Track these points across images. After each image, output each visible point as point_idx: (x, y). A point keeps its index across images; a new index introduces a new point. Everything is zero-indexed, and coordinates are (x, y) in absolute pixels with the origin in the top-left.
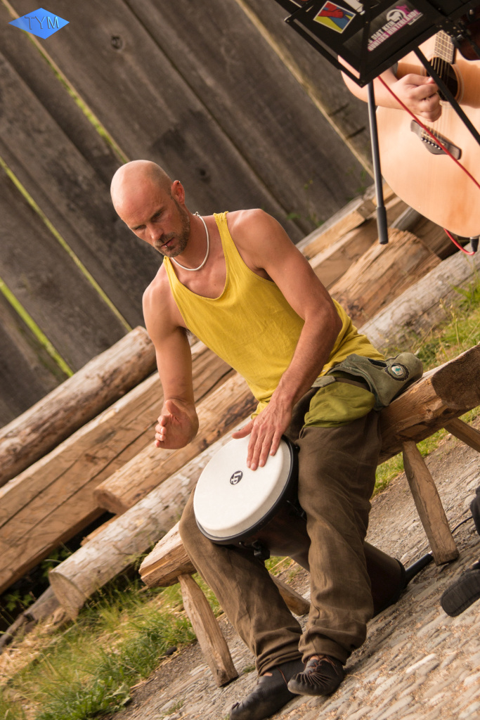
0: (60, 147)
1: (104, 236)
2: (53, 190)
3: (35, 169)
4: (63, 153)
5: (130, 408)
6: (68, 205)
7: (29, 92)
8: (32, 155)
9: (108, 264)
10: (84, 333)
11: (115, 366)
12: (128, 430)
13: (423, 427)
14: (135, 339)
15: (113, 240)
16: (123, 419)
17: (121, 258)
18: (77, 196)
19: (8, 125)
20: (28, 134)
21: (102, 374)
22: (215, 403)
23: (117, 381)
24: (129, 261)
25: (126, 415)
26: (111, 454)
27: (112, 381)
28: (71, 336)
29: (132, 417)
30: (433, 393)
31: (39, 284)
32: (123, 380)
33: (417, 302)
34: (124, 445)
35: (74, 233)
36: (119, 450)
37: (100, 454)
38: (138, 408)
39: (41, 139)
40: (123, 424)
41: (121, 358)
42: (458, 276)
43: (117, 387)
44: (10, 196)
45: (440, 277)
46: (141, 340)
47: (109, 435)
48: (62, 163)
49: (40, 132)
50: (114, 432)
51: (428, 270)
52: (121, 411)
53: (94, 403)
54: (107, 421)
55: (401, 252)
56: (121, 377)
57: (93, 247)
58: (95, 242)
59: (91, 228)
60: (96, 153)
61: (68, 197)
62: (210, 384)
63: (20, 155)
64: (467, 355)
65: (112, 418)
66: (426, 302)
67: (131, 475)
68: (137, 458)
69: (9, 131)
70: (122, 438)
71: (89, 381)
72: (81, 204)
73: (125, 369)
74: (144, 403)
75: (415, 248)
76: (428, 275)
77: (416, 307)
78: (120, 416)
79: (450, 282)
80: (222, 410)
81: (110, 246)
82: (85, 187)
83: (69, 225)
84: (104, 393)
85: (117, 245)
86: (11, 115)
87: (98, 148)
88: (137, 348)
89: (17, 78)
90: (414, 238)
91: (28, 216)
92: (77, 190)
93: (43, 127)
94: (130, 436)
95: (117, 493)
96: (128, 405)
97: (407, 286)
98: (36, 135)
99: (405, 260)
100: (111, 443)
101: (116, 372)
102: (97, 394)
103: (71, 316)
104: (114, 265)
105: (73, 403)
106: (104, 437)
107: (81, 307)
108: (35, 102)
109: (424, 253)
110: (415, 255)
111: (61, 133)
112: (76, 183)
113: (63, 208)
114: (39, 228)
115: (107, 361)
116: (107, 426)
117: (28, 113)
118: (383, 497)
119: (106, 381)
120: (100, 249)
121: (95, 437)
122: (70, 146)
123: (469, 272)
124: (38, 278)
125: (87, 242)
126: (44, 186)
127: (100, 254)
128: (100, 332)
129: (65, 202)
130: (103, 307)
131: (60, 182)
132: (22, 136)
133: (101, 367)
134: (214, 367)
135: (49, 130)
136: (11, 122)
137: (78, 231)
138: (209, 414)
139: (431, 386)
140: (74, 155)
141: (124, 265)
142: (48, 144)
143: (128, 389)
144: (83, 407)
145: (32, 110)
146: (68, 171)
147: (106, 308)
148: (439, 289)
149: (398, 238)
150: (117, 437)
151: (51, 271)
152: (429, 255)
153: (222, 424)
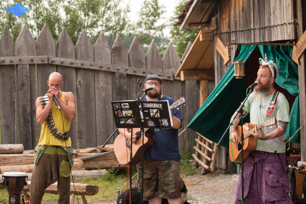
0: (28, 103)
1: (24, 124)
2: (21, 109)
3: (21, 104)
4: (27, 104)
5: (13, 157)
6: (22, 114)
7: (29, 90)
8: (22, 101)
9: (21, 130)
10: (8, 139)
11: (13, 148)
12: (10, 160)
13: (79, 193)
14: (20, 146)
15: (25, 126)
16: (10, 158)
17: (24, 130)
18: (25, 114)
19: (22, 93)
20: (24, 97)
21: (10, 148)
22: (29, 166)
23: (12, 151)
24: (25, 132)
25: (11, 158)
26: (4, 163)
27: (11, 150)
28: (5, 138)
29: (12, 159)
30: (85, 188)
31: (6, 124)
32: (13, 151)
33: (77, 174)
34: (7, 162)
35: (19, 120)
36: (5, 163)
37: (2, 161)
38: (14, 158)
39: (25, 99)
40: (9, 159)
41: (15, 147)
42: (87, 174)
43: (11, 152)
44: (13, 105)
45: (84, 172)
46: (21, 147)
47: (6, 159)
48: (26, 106)
49: (26, 98)
50: (7, 159)
51: (82, 170)
52: (11, 156)
53: (5, 152)
54: (7, 156)
55: (79, 163)
56: (13, 150)
57: (21, 125)
58: (22, 124)
59: (23, 121)
60: (33, 109)
61: (23, 113)
62: (29, 163)
63: (20, 99)
64: (95, 186)
65: (8, 156)
66: (78, 175)
67: (6, 168)
68: (9, 166)
69: (21, 94)
70: (8, 161)
71: (7, 147)
72: (24, 116)
73: (15, 150)
74: (15, 158)
75: (82, 164)
76: (81, 171)
77: (76, 175)
78: (10, 157)
79: (85, 175)
80: (29, 169)
81: (24, 127)
82: (27, 113)
83: (19, 118)
84: (8, 151)
85: (25, 127)
86: (23, 91)
87: (34, 108)
88: (19, 148)
89: (29, 86)
90: (83, 162)
91: (13, 111)
92: (25, 113)
93: (27, 97)
94: (9, 162)
95: (2, 170)
96: (13, 156)
97: (76, 170)
98: (25, 98)
99: (79, 165)
100: (5, 161)
101: (13, 149)
102: (7, 151)
103: (8, 134)
104: (22, 131)
105: (1, 149)
106: (4, 159)
107: (11, 134)
108: (29, 92)
109: (83, 166)
110: (81, 166)
111: (30, 101)
112: (26, 111)
113: (20, 114)
114: (13, 114)
115: (12, 146)
116: (6, 157)
117: (26, 93)
118: (55, 202)
119: (10, 149)
120: (21, 126)
121: (3, 158)
122: (29, 104)
123: (89, 175)
124: (7, 123)
125: (20, 123)
126: (20, 108)
127: (21, 127)
128: (11, 140)
129: (22, 113)
130: (14, 136)
131: (23, 109)
132: (23, 96)
133: (11, 146)
134: (32, 160)
135: (28, 99)
136: (22, 92)
137: (20, 120)
138: (27, 168)
139: (86, 187)
140: (29, 106)
141: (24, 132)
142: (26, 101)
143: (13, 153)
144: (3, 151)
145: (27, 93)
146: (26, 108)
147: (15, 137)
148: (82, 174)
149: (80, 161)
150: (7, 160)
151: (10, 124)
152: (84, 167)
153: (28, 171)
